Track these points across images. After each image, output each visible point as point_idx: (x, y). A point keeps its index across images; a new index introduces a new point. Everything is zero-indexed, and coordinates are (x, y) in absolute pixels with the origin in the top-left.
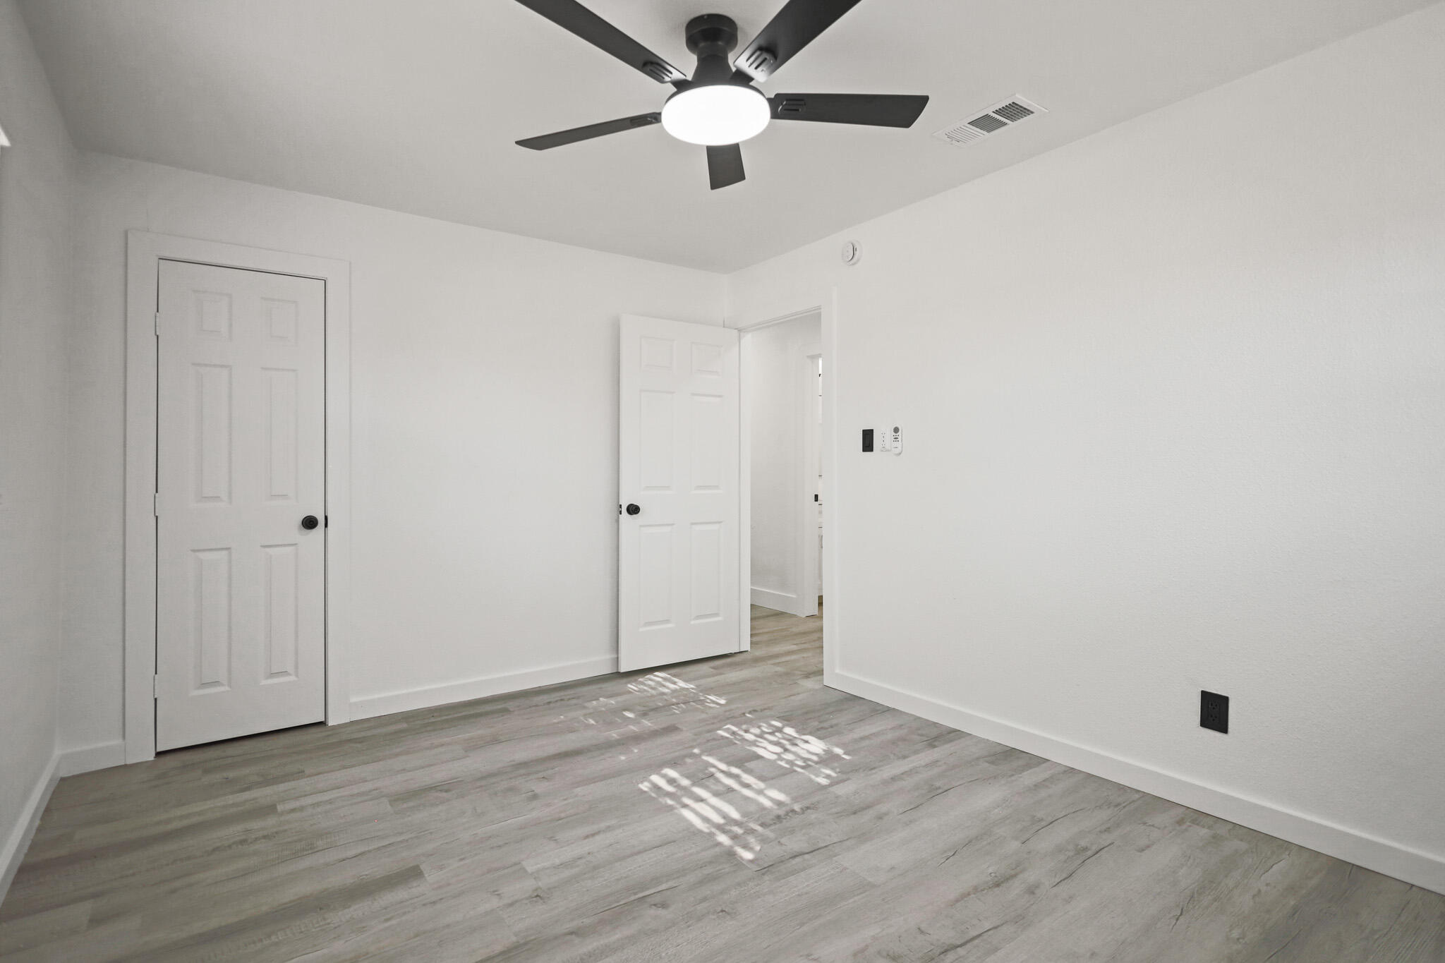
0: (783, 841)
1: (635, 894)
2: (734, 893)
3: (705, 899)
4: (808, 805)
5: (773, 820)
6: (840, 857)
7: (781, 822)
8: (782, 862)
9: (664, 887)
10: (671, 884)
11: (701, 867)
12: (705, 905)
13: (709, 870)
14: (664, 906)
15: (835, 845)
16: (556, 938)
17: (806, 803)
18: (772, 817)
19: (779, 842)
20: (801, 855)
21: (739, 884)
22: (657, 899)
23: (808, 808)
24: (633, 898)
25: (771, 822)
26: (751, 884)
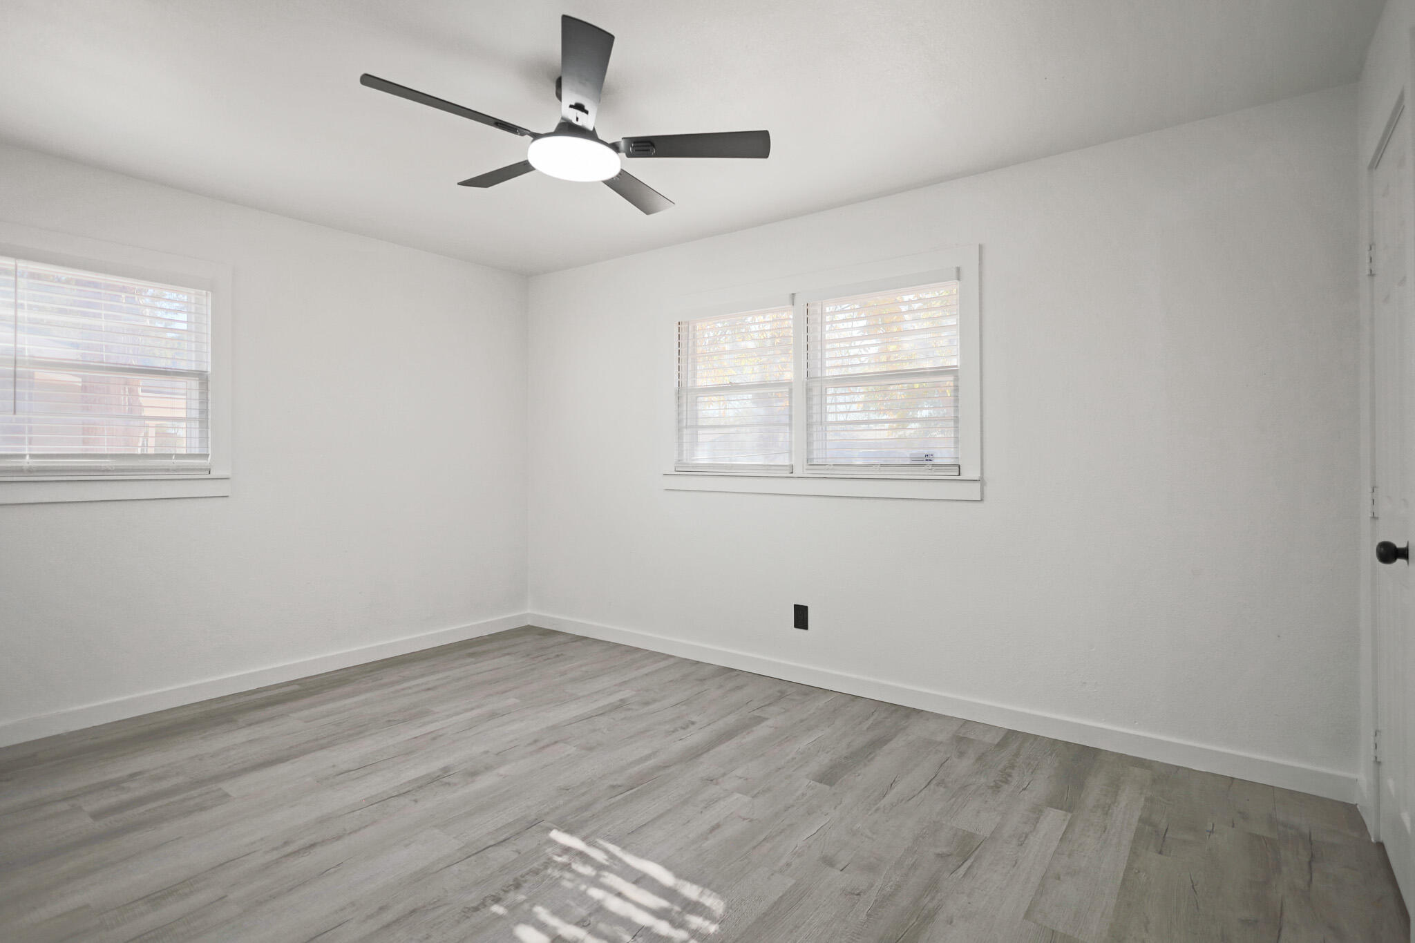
0: (515, 856)
1: (638, 790)
2: (561, 802)
3: (583, 794)
4: (475, 914)
5: (525, 881)
6: (457, 848)
7: (516, 879)
8: (517, 834)
9: (619, 797)
10: (613, 800)
11: (594, 815)
12: (583, 791)
13: (587, 814)
14: (613, 787)
15: (459, 860)
16: (675, 764)
17: (476, 918)
18: (526, 885)
19: (519, 853)
20: (498, 843)
21: (557, 808)
22: (620, 790)
23: (476, 909)
24: (639, 788)
25: (528, 877)
26: (547, 810)
